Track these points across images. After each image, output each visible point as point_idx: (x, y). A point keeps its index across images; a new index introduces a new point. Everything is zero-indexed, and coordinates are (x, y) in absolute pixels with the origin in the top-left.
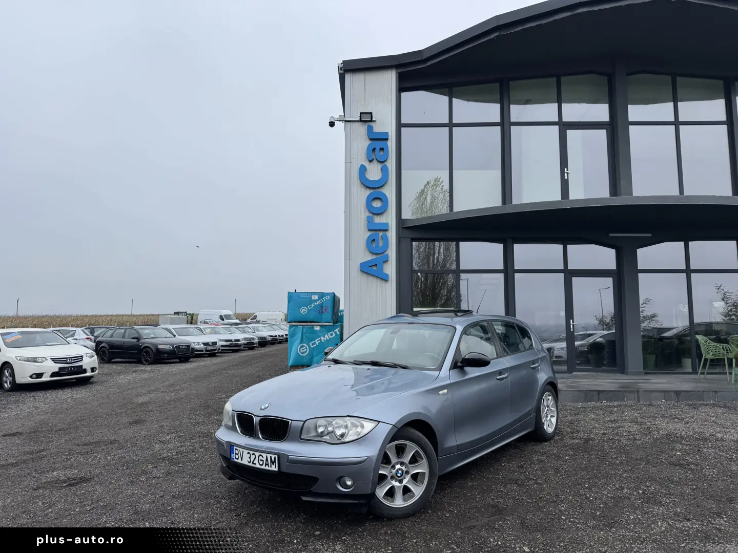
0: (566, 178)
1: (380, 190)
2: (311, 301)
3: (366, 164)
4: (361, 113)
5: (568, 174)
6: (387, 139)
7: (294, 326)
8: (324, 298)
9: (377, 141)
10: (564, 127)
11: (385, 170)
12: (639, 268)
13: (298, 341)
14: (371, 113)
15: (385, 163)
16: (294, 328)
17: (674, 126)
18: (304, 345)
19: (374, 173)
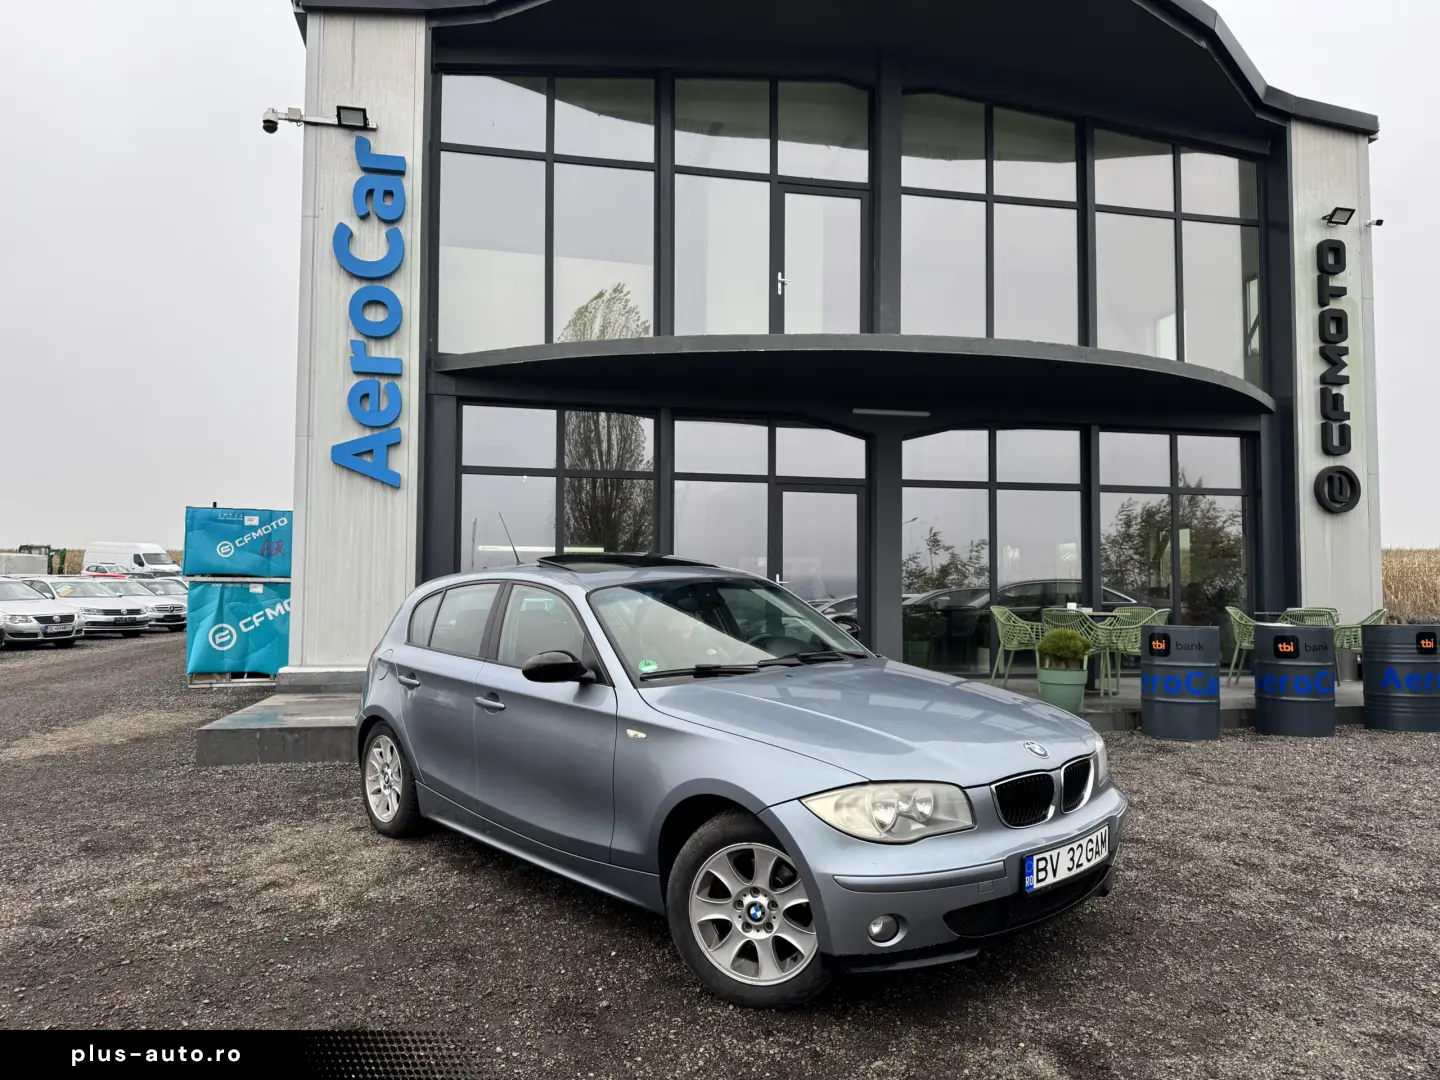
0: (780, 293)
1: (385, 285)
2: (243, 530)
3: (353, 225)
4: (339, 109)
5: (783, 284)
6: (402, 173)
7: (202, 583)
8: (273, 524)
9: (380, 174)
10: (782, 186)
11: (395, 242)
12: (904, 478)
13: (210, 618)
14: (364, 111)
15: (395, 226)
16: (200, 588)
17: (984, 204)
18: (225, 625)
19: (371, 245)
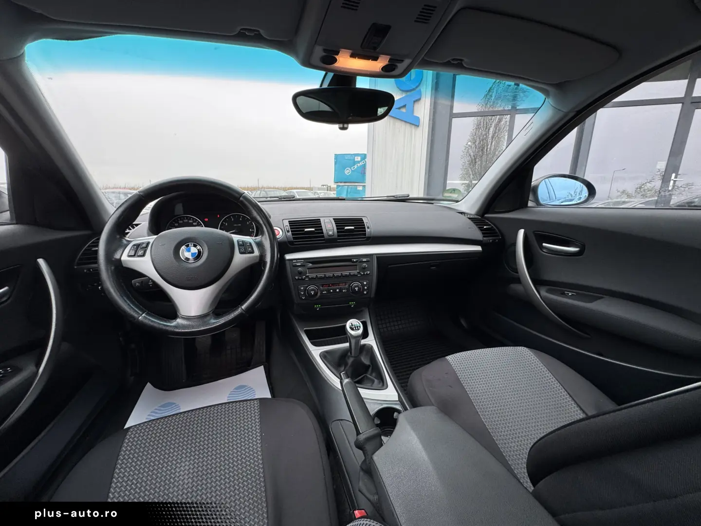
2: (355, 163)
7: (341, 185)
16: (339, 188)
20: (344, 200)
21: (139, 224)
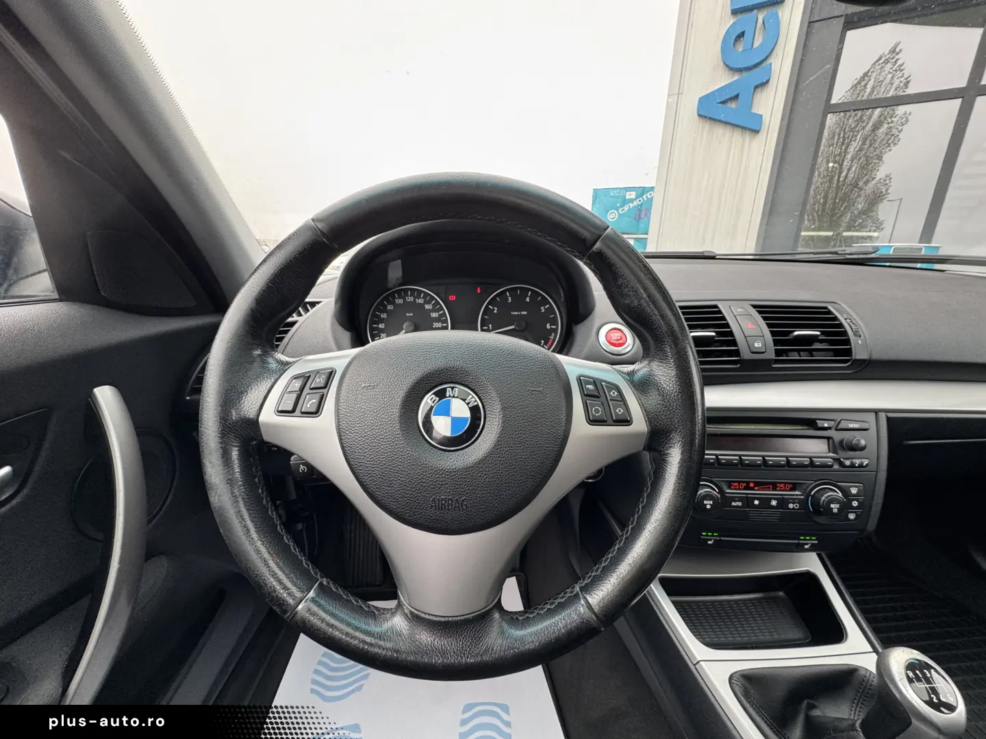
2: (625, 202)
8: (644, 197)
20: (713, 258)
21: (318, 303)
